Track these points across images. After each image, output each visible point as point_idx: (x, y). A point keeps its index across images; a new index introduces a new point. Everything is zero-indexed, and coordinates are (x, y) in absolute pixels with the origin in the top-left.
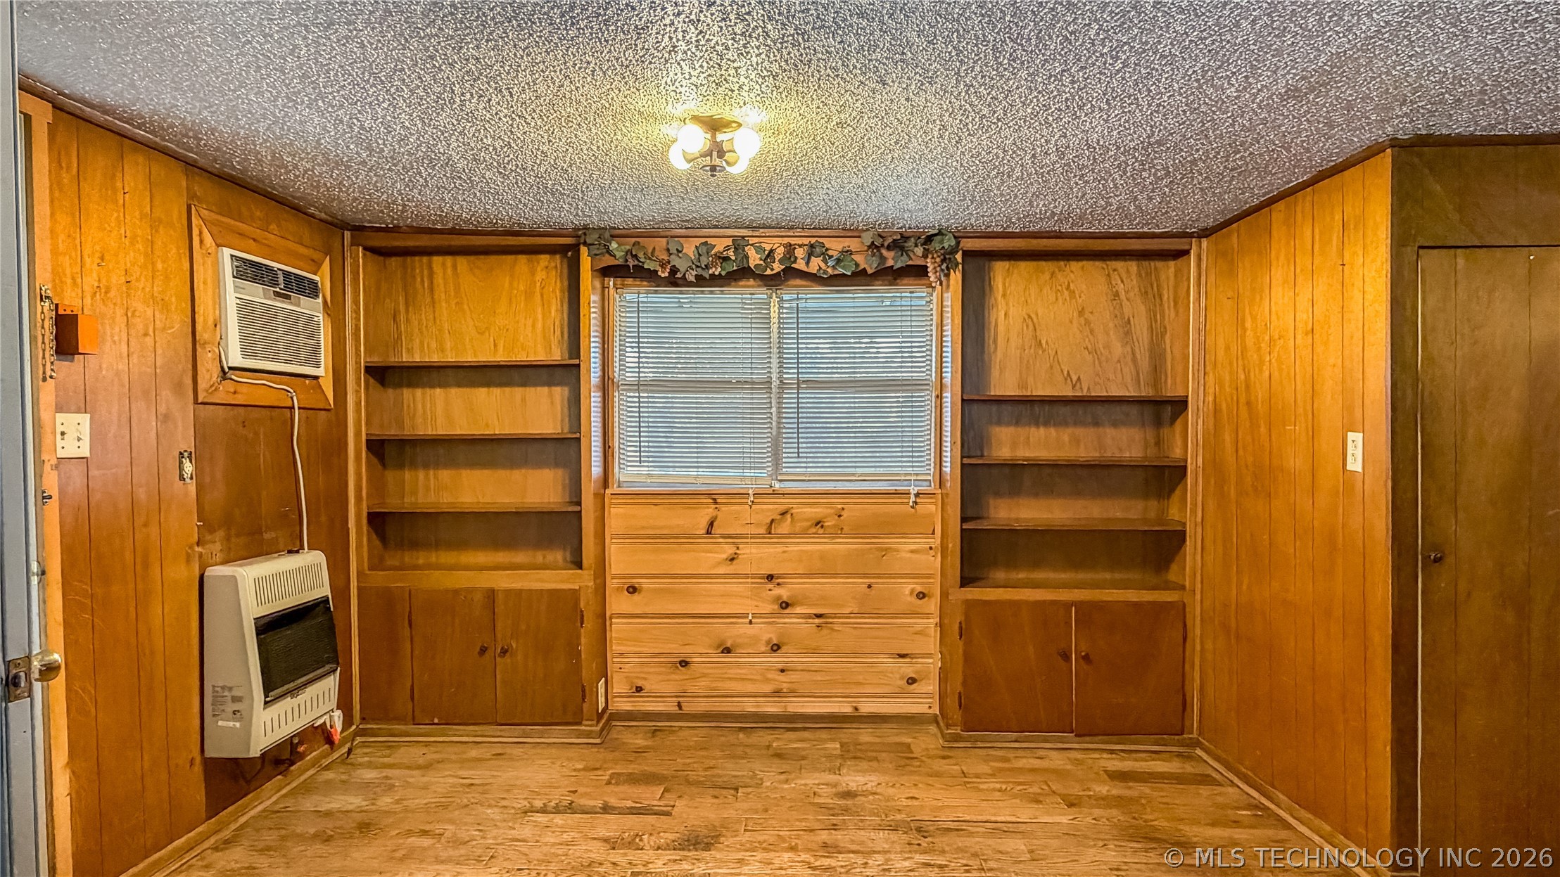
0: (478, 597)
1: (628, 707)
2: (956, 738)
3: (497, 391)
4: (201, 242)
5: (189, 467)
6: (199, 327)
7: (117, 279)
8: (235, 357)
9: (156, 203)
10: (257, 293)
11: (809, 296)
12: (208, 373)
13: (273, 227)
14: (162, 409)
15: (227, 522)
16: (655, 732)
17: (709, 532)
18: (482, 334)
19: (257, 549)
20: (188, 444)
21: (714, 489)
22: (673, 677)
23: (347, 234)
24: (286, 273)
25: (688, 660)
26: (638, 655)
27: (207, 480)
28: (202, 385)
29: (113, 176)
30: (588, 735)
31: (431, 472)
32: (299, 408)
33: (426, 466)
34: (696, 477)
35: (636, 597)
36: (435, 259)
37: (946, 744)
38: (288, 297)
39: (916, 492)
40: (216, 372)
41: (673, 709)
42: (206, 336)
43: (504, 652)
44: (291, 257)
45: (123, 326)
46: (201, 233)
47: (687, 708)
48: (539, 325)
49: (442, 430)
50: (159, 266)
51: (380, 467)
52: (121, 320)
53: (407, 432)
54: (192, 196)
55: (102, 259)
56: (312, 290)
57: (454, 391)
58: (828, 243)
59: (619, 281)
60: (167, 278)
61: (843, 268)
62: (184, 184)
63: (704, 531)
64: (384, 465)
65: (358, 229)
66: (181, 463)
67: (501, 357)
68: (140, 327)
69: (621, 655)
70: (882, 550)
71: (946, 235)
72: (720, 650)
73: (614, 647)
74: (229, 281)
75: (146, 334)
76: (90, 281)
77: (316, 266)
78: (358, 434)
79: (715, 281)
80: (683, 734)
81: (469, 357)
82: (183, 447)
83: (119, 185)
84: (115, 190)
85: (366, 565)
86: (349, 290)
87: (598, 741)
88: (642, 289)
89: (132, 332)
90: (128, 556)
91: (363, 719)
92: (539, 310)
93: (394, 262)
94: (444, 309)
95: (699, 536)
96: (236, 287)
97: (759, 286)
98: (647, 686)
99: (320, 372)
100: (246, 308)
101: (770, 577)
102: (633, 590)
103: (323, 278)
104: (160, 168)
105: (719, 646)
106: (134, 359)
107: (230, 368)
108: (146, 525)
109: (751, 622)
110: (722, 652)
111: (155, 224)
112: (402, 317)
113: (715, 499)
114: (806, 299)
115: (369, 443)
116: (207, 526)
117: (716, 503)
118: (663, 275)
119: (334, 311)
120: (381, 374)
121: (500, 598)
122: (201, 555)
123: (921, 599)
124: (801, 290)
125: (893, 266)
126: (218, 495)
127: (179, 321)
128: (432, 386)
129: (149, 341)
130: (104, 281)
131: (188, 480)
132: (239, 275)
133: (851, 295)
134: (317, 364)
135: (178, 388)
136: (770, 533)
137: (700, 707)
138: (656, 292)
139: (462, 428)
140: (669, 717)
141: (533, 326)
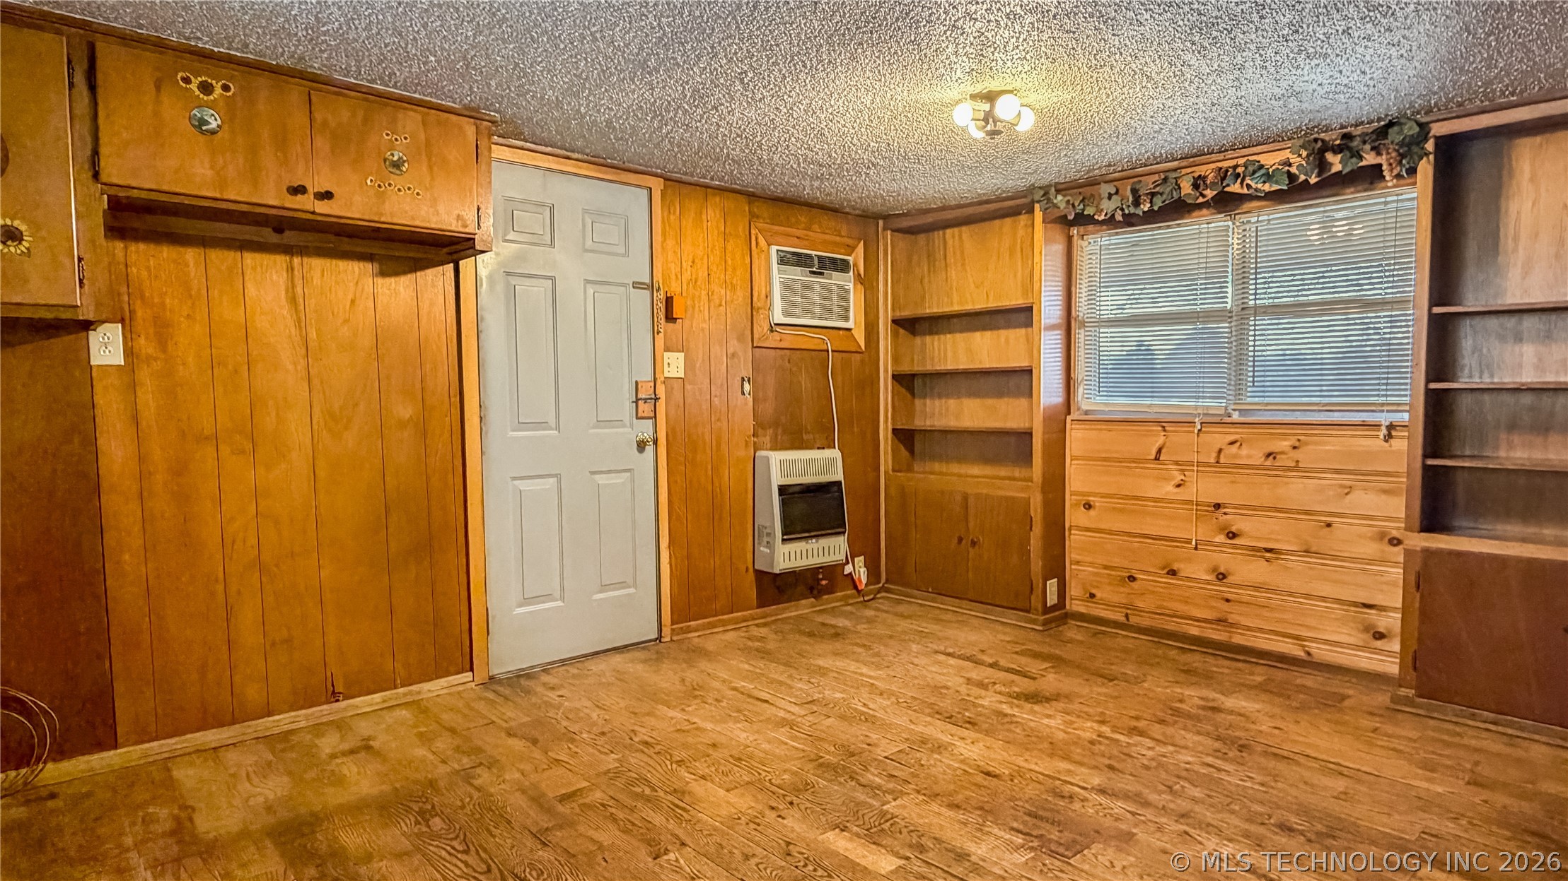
0: (959, 498)
1: (1082, 610)
2: (1408, 701)
3: (988, 334)
4: (757, 244)
5: (747, 387)
6: (755, 299)
7: (702, 274)
8: (778, 317)
9: (728, 224)
10: (798, 274)
11: (1271, 217)
12: (761, 328)
13: (816, 227)
14: (731, 351)
15: (776, 424)
16: (1095, 634)
17: (1157, 459)
18: (977, 287)
19: (798, 443)
20: (746, 372)
21: (1161, 418)
22: (1122, 589)
23: (881, 222)
24: (819, 257)
25: (1135, 576)
26: (1092, 564)
27: (761, 394)
28: (756, 336)
29: (701, 213)
30: (1034, 622)
31: (943, 401)
32: (833, 351)
33: (940, 397)
34: (1150, 406)
35: (1092, 512)
36: (949, 231)
37: (1392, 706)
38: (821, 274)
39: (1387, 423)
40: (766, 327)
41: (1123, 619)
42: (759, 305)
43: (974, 543)
44: (826, 245)
45: (706, 301)
46: (757, 238)
47: (1134, 620)
48: (1019, 274)
49: (950, 366)
50: (730, 262)
51: (909, 396)
52: (704, 297)
53: (929, 367)
54: (753, 216)
55: (693, 262)
56: (843, 266)
57: (959, 336)
58: (1264, 159)
59: (1082, 229)
60: (734, 269)
61: (1277, 183)
62: (747, 209)
63: (1153, 457)
64: (913, 395)
65: (886, 217)
66: (743, 385)
67: (992, 304)
68: (717, 302)
69: (1078, 563)
70: (1345, 487)
71: (1405, 124)
72: (1165, 571)
73: (1071, 555)
74: (775, 266)
75: (720, 305)
76: (687, 276)
77: (851, 249)
78: (886, 371)
79: (1152, 217)
80: (1119, 640)
81: (969, 307)
82: (744, 374)
83: (704, 217)
84: (701, 221)
85: (890, 467)
86: (881, 263)
87: (1041, 628)
88: (1103, 233)
89: (712, 305)
90: (707, 438)
91: (887, 581)
92: (1019, 264)
93: (922, 238)
94: (953, 273)
95: (1147, 461)
96: (779, 270)
97: (1214, 214)
98: (1099, 594)
99: (850, 325)
100: (788, 287)
101: (1217, 506)
102: (1088, 506)
103: (857, 257)
104: (730, 203)
105: (1163, 568)
106: (713, 321)
107: (776, 324)
108: (719, 420)
109: (1196, 548)
110: (1168, 573)
111: (725, 236)
112: (926, 280)
113: (1164, 427)
114: (1269, 220)
115: (894, 376)
116: (760, 425)
117: (1165, 431)
118: (1100, 219)
119: (867, 281)
120: (910, 325)
121: (971, 501)
122: (755, 443)
123: (1395, 545)
124: (1262, 212)
125: (1341, 172)
126: (768, 409)
127: (741, 295)
128: (945, 333)
129: (722, 309)
130: (694, 276)
131: (747, 395)
132: (782, 261)
133: (1322, 209)
134: (847, 319)
135: (740, 338)
136: (1217, 462)
137: (1146, 622)
138: (1117, 234)
139: (963, 363)
140: (1116, 624)
141: (1015, 276)
